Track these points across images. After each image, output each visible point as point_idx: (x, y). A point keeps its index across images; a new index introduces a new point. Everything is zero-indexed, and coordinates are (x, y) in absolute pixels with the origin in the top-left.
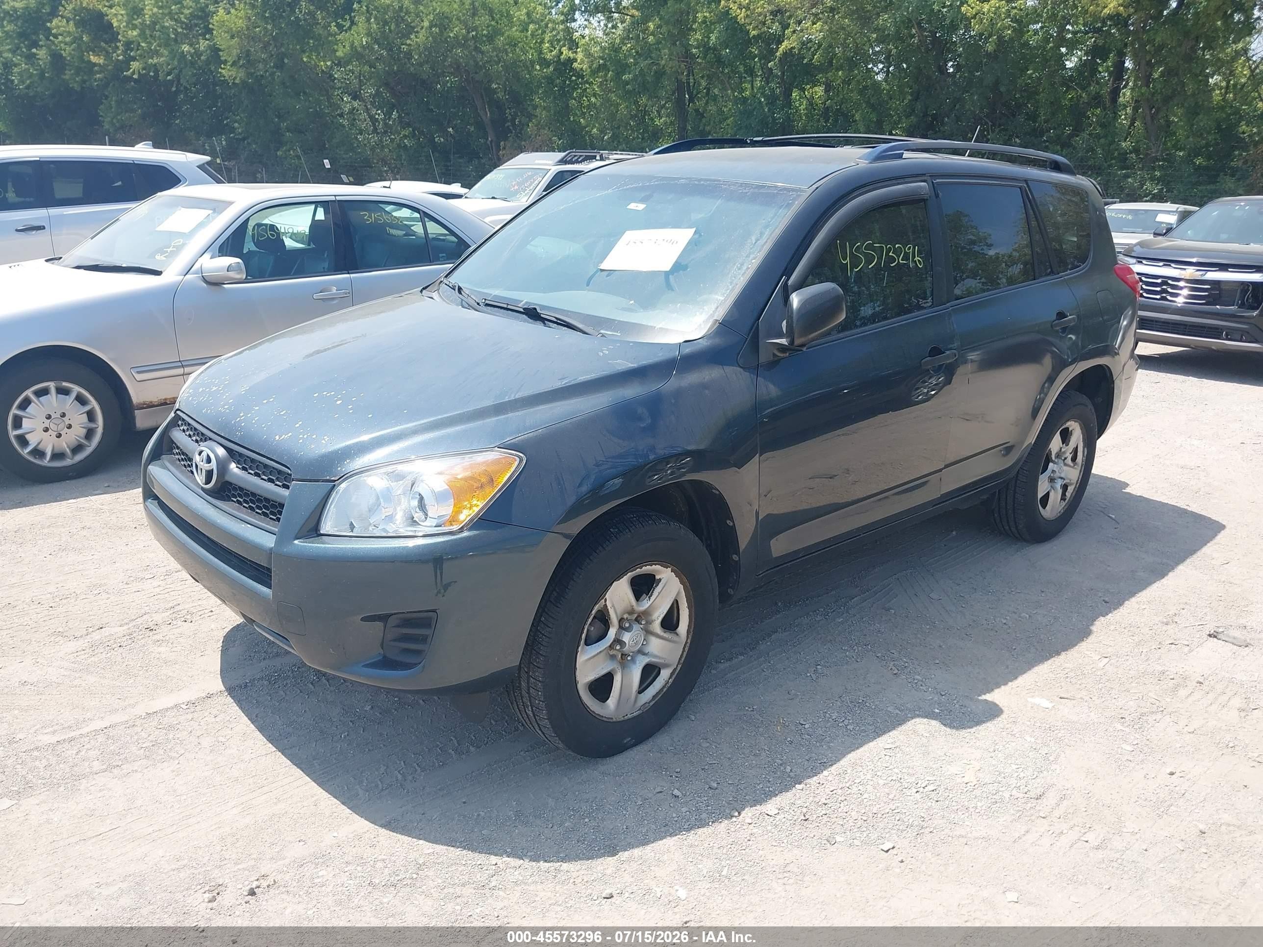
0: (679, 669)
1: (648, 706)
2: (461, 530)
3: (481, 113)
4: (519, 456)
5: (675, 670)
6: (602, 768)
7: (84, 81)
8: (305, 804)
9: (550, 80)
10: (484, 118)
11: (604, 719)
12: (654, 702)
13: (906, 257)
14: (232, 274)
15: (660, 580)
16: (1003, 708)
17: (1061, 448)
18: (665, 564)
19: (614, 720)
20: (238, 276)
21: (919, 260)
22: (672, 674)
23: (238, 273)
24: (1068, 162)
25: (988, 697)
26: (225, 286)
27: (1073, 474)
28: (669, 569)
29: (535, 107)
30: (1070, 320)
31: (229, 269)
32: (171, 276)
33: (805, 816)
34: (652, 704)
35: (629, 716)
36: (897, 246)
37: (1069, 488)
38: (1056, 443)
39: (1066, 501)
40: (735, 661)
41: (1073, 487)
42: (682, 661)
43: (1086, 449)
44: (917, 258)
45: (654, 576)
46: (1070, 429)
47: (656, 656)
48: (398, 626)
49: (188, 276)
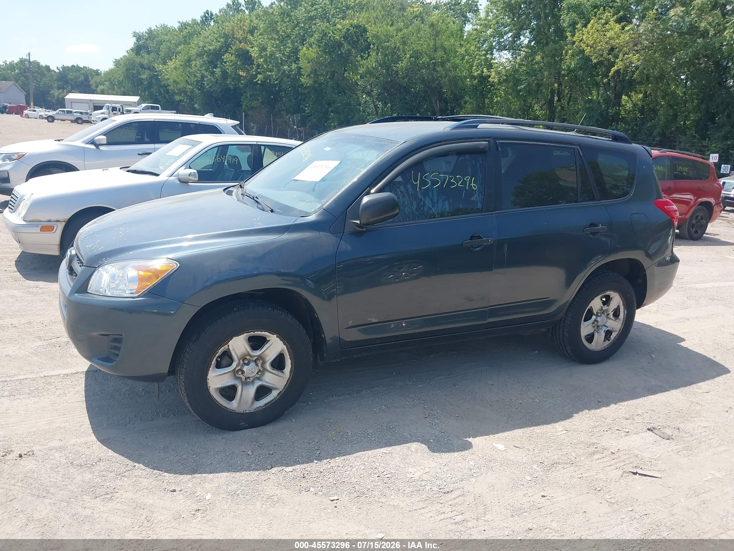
0: (283, 391)
1: (261, 409)
2: (138, 297)
3: (434, 105)
4: (176, 264)
5: (281, 392)
6: (225, 435)
7: (236, 85)
8: (76, 425)
9: (475, 87)
10: (435, 108)
11: (229, 410)
12: (264, 407)
13: (464, 183)
14: (191, 178)
15: (269, 341)
16: (474, 446)
17: (602, 307)
18: (272, 332)
19: (237, 411)
20: (194, 179)
21: (474, 185)
22: (279, 394)
23: (194, 178)
24: (627, 136)
25: (470, 440)
26: (189, 184)
27: (616, 325)
28: (276, 336)
29: (465, 103)
30: (600, 229)
31: (190, 175)
32: (163, 177)
33: (303, 475)
34: (263, 408)
35: (247, 411)
36: (457, 177)
37: (613, 333)
38: (596, 304)
39: (610, 341)
40: (341, 397)
41: (616, 333)
42: (286, 388)
43: (626, 311)
44: (472, 184)
45: (266, 338)
46: (611, 297)
47: (267, 382)
48: (112, 341)
49: (172, 178)
